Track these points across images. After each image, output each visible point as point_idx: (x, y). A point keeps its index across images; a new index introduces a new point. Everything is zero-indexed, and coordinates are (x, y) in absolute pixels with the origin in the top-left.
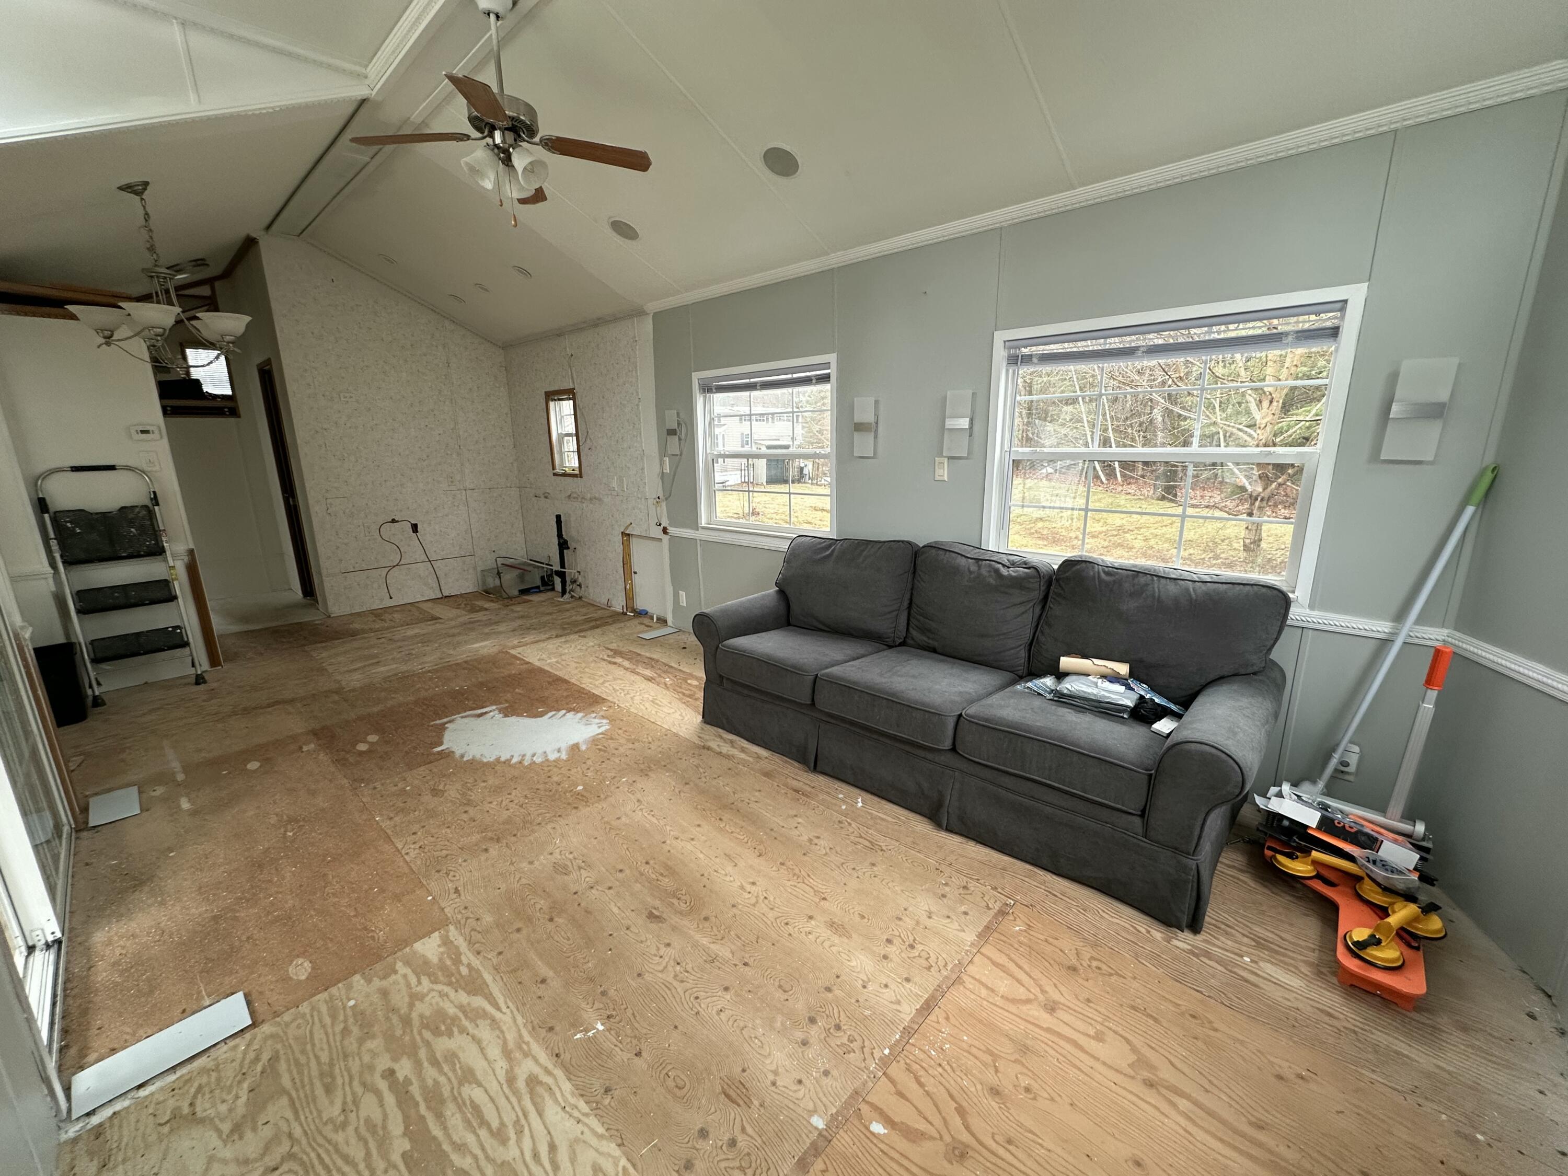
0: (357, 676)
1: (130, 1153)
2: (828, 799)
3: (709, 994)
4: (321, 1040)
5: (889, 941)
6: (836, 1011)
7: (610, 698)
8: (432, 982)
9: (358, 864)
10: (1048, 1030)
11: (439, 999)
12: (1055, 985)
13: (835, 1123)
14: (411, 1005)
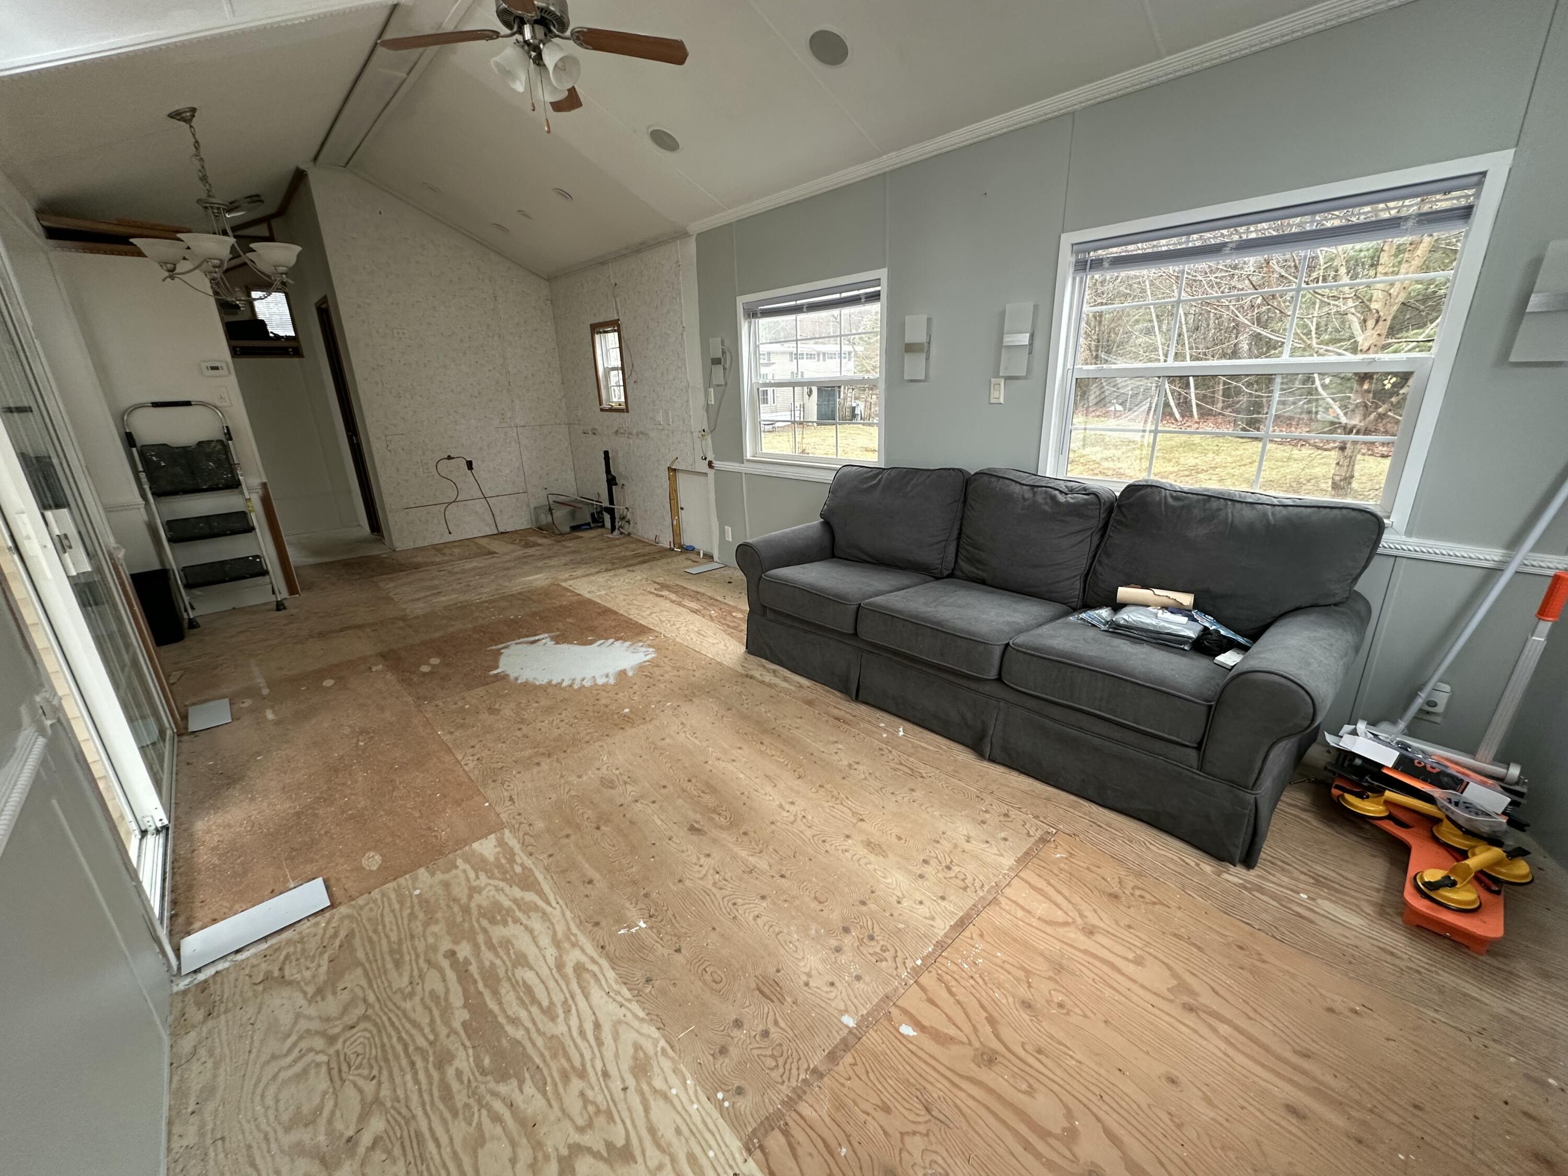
0: (420, 604)
1: (230, 1005)
2: (870, 727)
3: (747, 901)
4: (391, 923)
5: (925, 862)
6: (870, 923)
7: (657, 629)
8: (489, 878)
9: (422, 772)
10: (1085, 952)
11: (496, 893)
12: (1095, 911)
13: (865, 1024)
14: (470, 897)
